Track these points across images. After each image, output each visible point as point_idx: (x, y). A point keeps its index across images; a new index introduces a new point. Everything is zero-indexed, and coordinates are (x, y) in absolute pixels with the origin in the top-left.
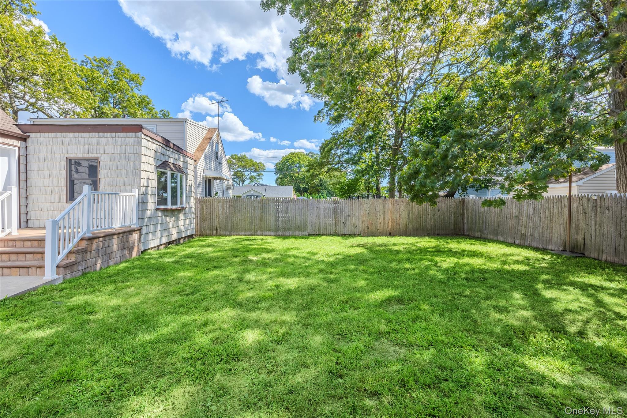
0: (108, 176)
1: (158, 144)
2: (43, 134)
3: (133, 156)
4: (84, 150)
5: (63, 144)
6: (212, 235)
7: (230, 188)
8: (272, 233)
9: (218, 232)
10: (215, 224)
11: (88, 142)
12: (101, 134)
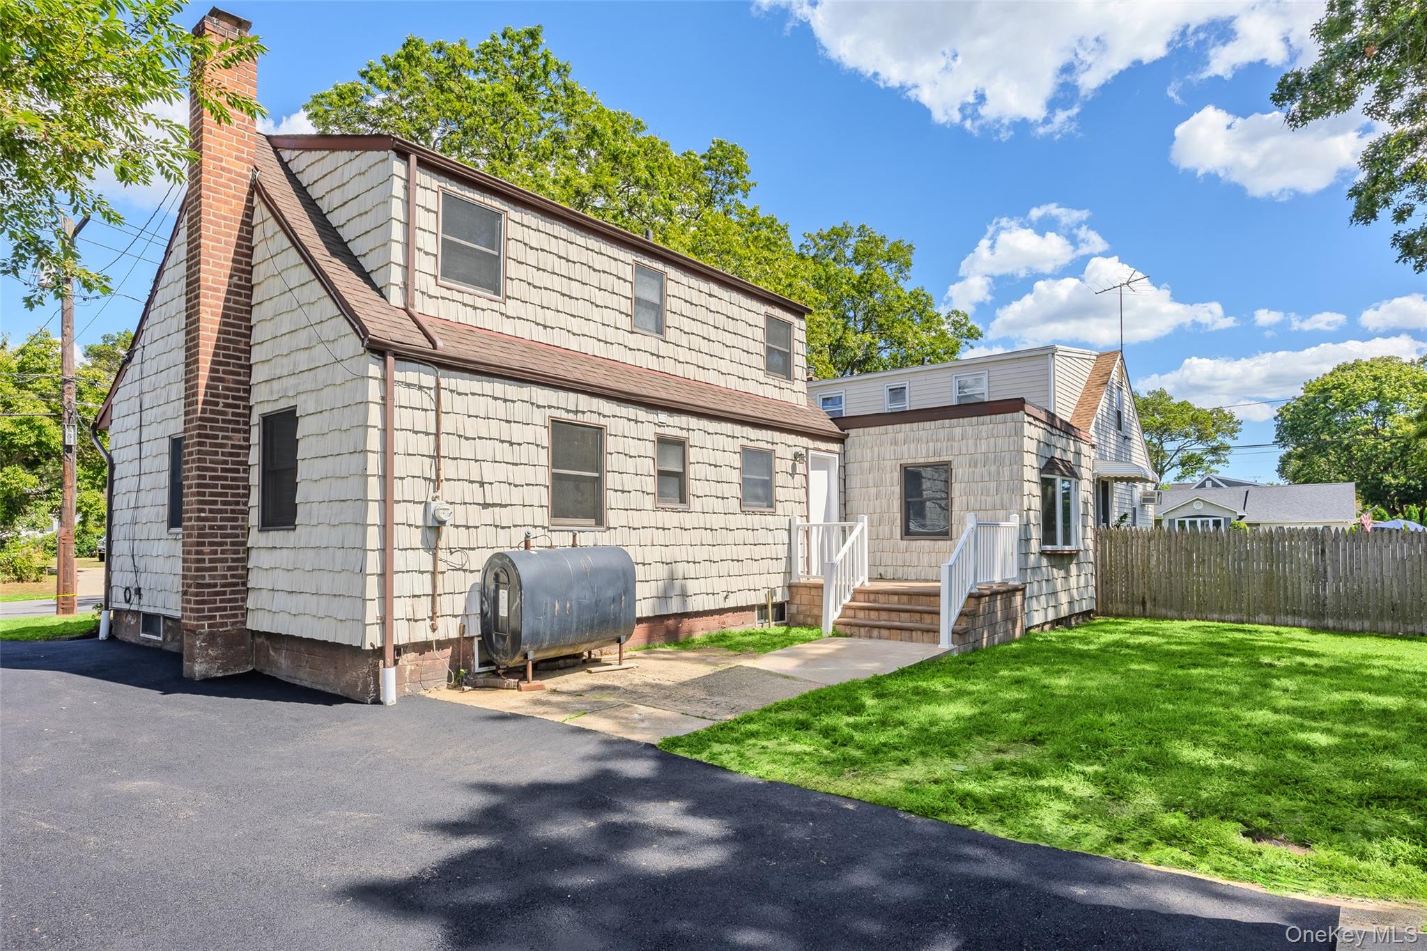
0: (965, 494)
1: (1042, 425)
2: (867, 430)
3: (1008, 455)
4: (928, 450)
5: (896, 443)
6: (1134, 616)
7: (1152, 501)
8: (1304, 622)
9: (1144, 607)
10: (1140, 590)
11: (934, 436)
12: (954, 421)
